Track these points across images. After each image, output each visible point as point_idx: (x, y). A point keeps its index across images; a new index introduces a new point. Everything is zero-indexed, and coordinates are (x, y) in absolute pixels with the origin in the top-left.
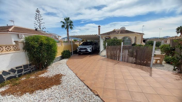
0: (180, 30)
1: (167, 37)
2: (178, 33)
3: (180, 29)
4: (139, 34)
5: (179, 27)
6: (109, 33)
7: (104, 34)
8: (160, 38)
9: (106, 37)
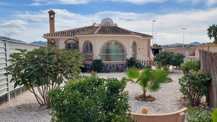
0: (212, 31)
1: (196, 43)
2: (210, 36)
3: (212, 29)
4: (142, 37)
5: (212, 26)
6: (73, 32)
7: (63, 33)
8: (185, 46)
9: (69, 42)
